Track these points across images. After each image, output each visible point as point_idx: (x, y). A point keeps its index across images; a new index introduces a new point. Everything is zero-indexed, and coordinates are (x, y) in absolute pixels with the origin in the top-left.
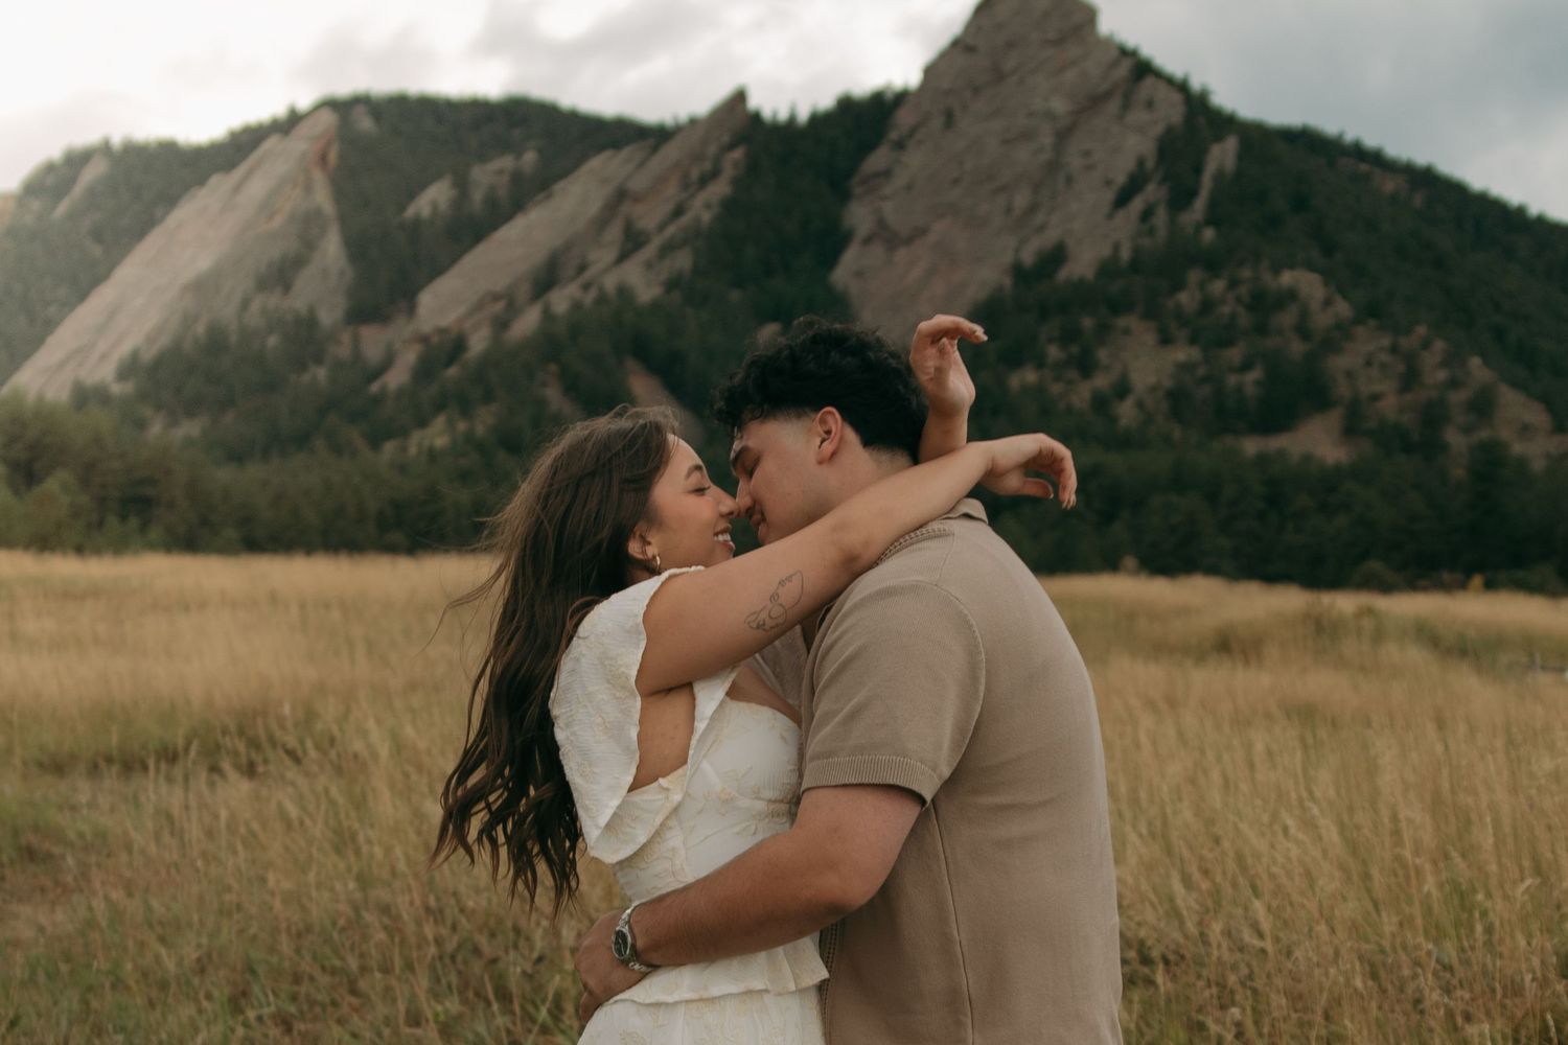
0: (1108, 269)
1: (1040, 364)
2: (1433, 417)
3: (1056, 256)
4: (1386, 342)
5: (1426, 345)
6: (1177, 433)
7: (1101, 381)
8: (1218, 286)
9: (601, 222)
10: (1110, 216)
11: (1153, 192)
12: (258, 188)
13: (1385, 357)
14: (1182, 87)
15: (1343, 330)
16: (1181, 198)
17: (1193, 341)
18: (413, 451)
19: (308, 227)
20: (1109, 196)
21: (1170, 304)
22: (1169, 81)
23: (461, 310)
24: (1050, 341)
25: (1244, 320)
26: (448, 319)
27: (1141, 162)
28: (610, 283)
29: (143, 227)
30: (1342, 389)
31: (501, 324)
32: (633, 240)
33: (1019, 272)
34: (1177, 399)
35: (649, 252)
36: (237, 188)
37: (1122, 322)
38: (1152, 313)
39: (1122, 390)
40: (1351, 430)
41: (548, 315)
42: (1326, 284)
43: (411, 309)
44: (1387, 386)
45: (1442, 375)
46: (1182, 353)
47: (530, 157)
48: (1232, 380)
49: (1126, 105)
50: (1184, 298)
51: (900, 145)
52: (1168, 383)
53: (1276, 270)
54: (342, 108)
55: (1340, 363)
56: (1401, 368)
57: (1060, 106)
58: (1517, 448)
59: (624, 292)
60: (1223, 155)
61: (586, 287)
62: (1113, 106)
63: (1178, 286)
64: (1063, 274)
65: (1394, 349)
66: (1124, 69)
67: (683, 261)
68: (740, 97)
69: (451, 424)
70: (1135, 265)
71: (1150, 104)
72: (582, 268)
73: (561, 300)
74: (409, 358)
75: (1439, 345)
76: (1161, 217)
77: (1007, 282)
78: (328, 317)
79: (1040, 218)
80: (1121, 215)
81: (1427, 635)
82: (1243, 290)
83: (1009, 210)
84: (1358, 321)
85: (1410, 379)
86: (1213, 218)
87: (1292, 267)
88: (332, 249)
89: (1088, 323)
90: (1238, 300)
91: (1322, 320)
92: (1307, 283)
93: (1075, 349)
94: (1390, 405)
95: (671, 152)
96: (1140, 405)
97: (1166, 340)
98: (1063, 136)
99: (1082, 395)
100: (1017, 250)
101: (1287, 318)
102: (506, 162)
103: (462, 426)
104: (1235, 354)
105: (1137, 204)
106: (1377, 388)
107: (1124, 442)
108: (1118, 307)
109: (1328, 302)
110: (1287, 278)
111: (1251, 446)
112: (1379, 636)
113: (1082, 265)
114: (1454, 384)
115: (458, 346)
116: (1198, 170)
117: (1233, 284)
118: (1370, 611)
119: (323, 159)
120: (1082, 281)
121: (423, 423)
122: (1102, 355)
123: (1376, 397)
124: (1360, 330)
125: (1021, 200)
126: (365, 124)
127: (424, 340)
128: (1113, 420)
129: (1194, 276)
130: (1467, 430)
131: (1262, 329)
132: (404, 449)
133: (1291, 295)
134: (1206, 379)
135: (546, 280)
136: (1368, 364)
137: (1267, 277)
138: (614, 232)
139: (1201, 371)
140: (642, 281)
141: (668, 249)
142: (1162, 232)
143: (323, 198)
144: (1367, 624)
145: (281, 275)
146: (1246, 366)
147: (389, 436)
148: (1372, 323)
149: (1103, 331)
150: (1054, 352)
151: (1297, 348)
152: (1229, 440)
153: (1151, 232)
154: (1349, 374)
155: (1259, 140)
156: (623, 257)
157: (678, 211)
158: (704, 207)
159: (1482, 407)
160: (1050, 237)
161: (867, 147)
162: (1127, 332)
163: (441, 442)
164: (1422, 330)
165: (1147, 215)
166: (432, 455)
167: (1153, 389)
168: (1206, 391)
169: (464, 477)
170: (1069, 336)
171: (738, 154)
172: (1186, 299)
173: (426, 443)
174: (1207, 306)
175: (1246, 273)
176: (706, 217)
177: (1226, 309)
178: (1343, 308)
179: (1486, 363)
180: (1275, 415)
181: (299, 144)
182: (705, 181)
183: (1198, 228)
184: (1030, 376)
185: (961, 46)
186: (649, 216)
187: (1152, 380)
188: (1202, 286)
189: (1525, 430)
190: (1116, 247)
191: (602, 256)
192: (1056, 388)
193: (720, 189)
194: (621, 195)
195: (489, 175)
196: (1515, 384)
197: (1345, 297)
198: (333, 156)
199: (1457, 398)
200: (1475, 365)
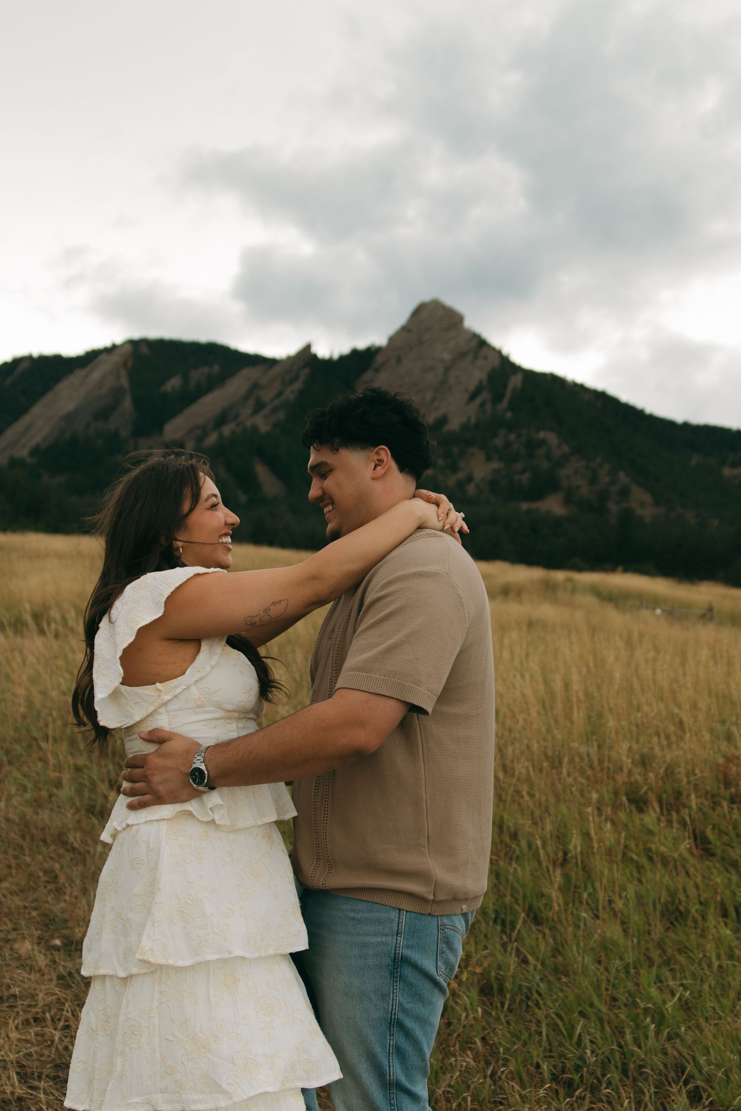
0: (465, 427)
2: (603, 497)
3: (443, 420)
4: (584, 463)
5: (601, 465)
6: (493, 499)
7: (461, 475)
8: (512, 437)
9: (246, 397)
10: (467, 404)
11: (485, 395)
12: (96, 375)
13: (583, 470)
14: (499, 352)
15: (566, 458)
16: (498, 398)
17: (501, 460)
19: (117, 394)
20: (466, 396)
21: (491, 443)
22: (494, 349)
23: (183, 432)
24: (440, 458)
25: (523, 451)
26: (177, 436)
27: (481, 382)
28: (249, 423)
29: (45, 389)
30: (565, 483)
31: (200, 439)
32: (259, 406)
34: (493, 484)
35: (266, 411)
36: (87, 375)
37: (471, 450)
38: (484, 447)
39: (470, 479)
40: (568, 501)
41: (221, 437)
42: (559, 438)
43: (161, 431)
44: (584, 483)
45: (607, 479)
46: (496, 465)
47: (216, 368)
48: (517, 477)
49: (476, 357)
51: (377, 370)
52: (489, 477)
53: (538, 431)
54: (135, 344)
56: (590, 475)
57: (447, 356)
58: (639, 512)
59: (255, 428)
60: (516, 381)
61: (238, 425)
62: (470, 357)
63: (495, 436)
64: (446, 428)
65: (587, 467)
66: (474, 343)
67: (281, 415)
68: (308, 347)
70: (477, 426)
71: (485, 358)
72: (237, 416)
73: (227, 430)
75: (607, 466)
76: (489, 407)
78: (124, 433)
79: (436, 404)
80: (471, 404)
81: (595, 591)
82: (523, 439)
84: (572, 454)
85: (594, 480)
86: (511, 407)
87: (544, 430)
88: (127, 403)
89: (455, 450)
90: (521, 443)
91: (557, 453)
92: (550, 437)
93: (450, 461)
94: (585, 491)
95: (278, 369)
96: (477, 486)
97: (489, 459)
98: (448, 369)
99: (452, 481)
101: (542, 452)
102: (206, 370)
104: (519, 466)
105: (479, 400)
106: (580, 483)
108: (469, 443)
109: (559, 445)
110: (542, 435)
111: (525, 506)
112: (574, 590)
113: (454, 424)
114: (613, 483)
116: (505, 386)
117: (519, 436)
118: (570, 580)
119: (125, 364)
120: (454, 431)
122: (462, 464)
123: (579, 487)
124: (573, 458)
125: (429, 396)
126: (145, 350)
127: (168, 443)
129: (502, 432)
130: (618, 503)
131: (531, 456)
133: (543, 442)
134: (506, 476)
135: (221, 420)
136: (576, 473)
137: (534, 434)
138: (251, 402)
139: (504, 473)
140: (262, 423)
141: (275, 410)
142: (489, 413)
143: (124, 381)
144: (569, 585)
145: (104, 414)
146: (523, 472)
148: (578, 455)
149: (462, 453)
150: (440, 462)
151: (545, 465)
152: (515, 503)
153: (485, 412)
154: (568, 477)
155: (531, 376)
156: (255, 413)
157: (280, 394)
158: (291, 393)
159: (624, 493)
160: (441, 412)
161: (363, 370)
162: (472, 454)
164: (599, 460)
165: (482, 405)
167: (483, 479)
168: (506, 481)
170: (448, 455)
171: (306, 371)
172: (498, 442)
174: (507, 445)
175: (525, 431)
176: (292, 397)
177: (516, 447)
178: (566, 448)
179: (627, 474)
180: (536, 492)
181: (115, 358)
182: (292, 381)
183: (505, 411)
185: (405, 330)
186: (267, 396)
187: (483, 476)
188: (506, 436)
189: (642, 504)
190: (469, 418)
191: (246, 412)
193: (298, 386)
194: (255, 387)
195: (198, 375)
196: (639, 484)
197: (567, 444)
198: (130, 364)
199: (614, 489)
200: (622, 475)
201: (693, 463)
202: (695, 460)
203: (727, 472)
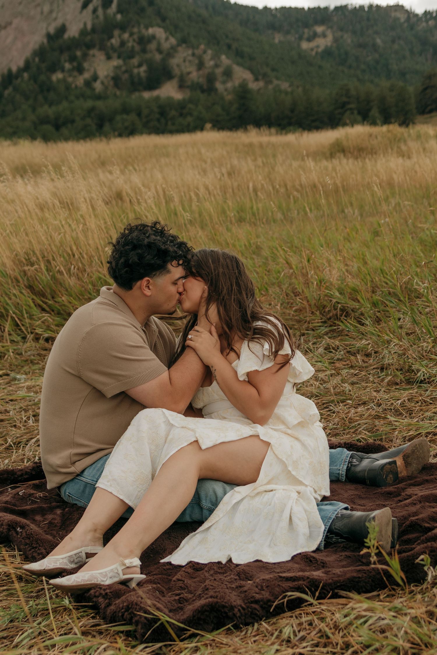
0: (83, 32)
1: (63, 71)
2: (211, 79)
3: (62, 29)
4: (190, 52)
5: (205, 52)
6: (118, 93)
7: (87, 75)
8: (126, 36)
10: (81, 12)
11: (96, 2)
13: (190, 58)
15: (174, 49)
16: (107, 3)
17: (119, 57)
20: (79, 4)
21: (109, 44)
24: (65, 61)
25: (137, 48)
30: (176, 71)
33: (49, 36)
34: (116, 80)
37: (91, 52)
38: (102, 48)
39: (95, 78)
40: (181, 86)
42: (166, 32)
44: (192, 69)
45: (212, 63)
46: (116, 62)
48: (136, 71)
50: (113, 41)
52: (112, 74)
53: (147, 28)
55: (174, 62)
56: (197, 61)
63: (111, 37)
64: (66, 36)
65: (193, 55)
70: (94, 30)
75: (209, 52)
76: (100, 11)
77: (45, 41)
79: (54, 15)
80: (85, 11)
82: (135, 37)
83: (42, 13)
84: (179, 45)
85: (201, 65)
86: (120, 10)
87: (152, 27)
89: (79, 53)
90: (134, 40)
91: (166, 46)
92: (158, 32)
93: (75, 64)
94: (195, 76)
96: (102, 83)
97: (109, 58)
99: (80, 81)
100: (47, 28)
101: (153, 46)
104: (135, 61)
105: (90, 7)
106: (188, 70)
107: (99, 97)
108: (90, 46)
109: (167, 39)
110: (151, 31)
111: (146, 95)
113: (73, 31)
114: (217, 66)
117: (132, 34)
120: (74, 38)
122: (86, 65)
123: (189, 73)
124: (180, 49)
125: (46, 8)
128: (94, 89)
129: (116, 33)
130: (224, 82)
131: (144, 51)
133: (153, 37)
134: (126, 71)
136: (184, 61)
137: (144, 31)
139: (124, 68)
142: (101, 17)
146: (140, 65)
148: (184, 45)
149: (85, 56)
150: (67, 66)
151: (158, 57)
152: (137, 94)
153: (97, 17)
154: (178, 66)
159: (228, 74)
160: (58, 23)
162: (94, 56)
164: (202, 47)
165: (95, 11)
167: (106, 77)
168: (126, 76)
170: (72, 59)
172: (115, 41)
174: (123, 44)
175: (135, 30)
177: (130, 44)
178: (173, 41)
179: (228, 58)
180: (153, 82)
183: (115, 15)
184: (59, 75)
187: (105, 73)
188: (120, 36)
190: (85, 24)
192: (70, 80)
196: (238, 64)
197: (173, 36)
199: (219, 71)
200: (223, 57)
201: (277, 41)
202: (278, 38)
203: (305, 45)
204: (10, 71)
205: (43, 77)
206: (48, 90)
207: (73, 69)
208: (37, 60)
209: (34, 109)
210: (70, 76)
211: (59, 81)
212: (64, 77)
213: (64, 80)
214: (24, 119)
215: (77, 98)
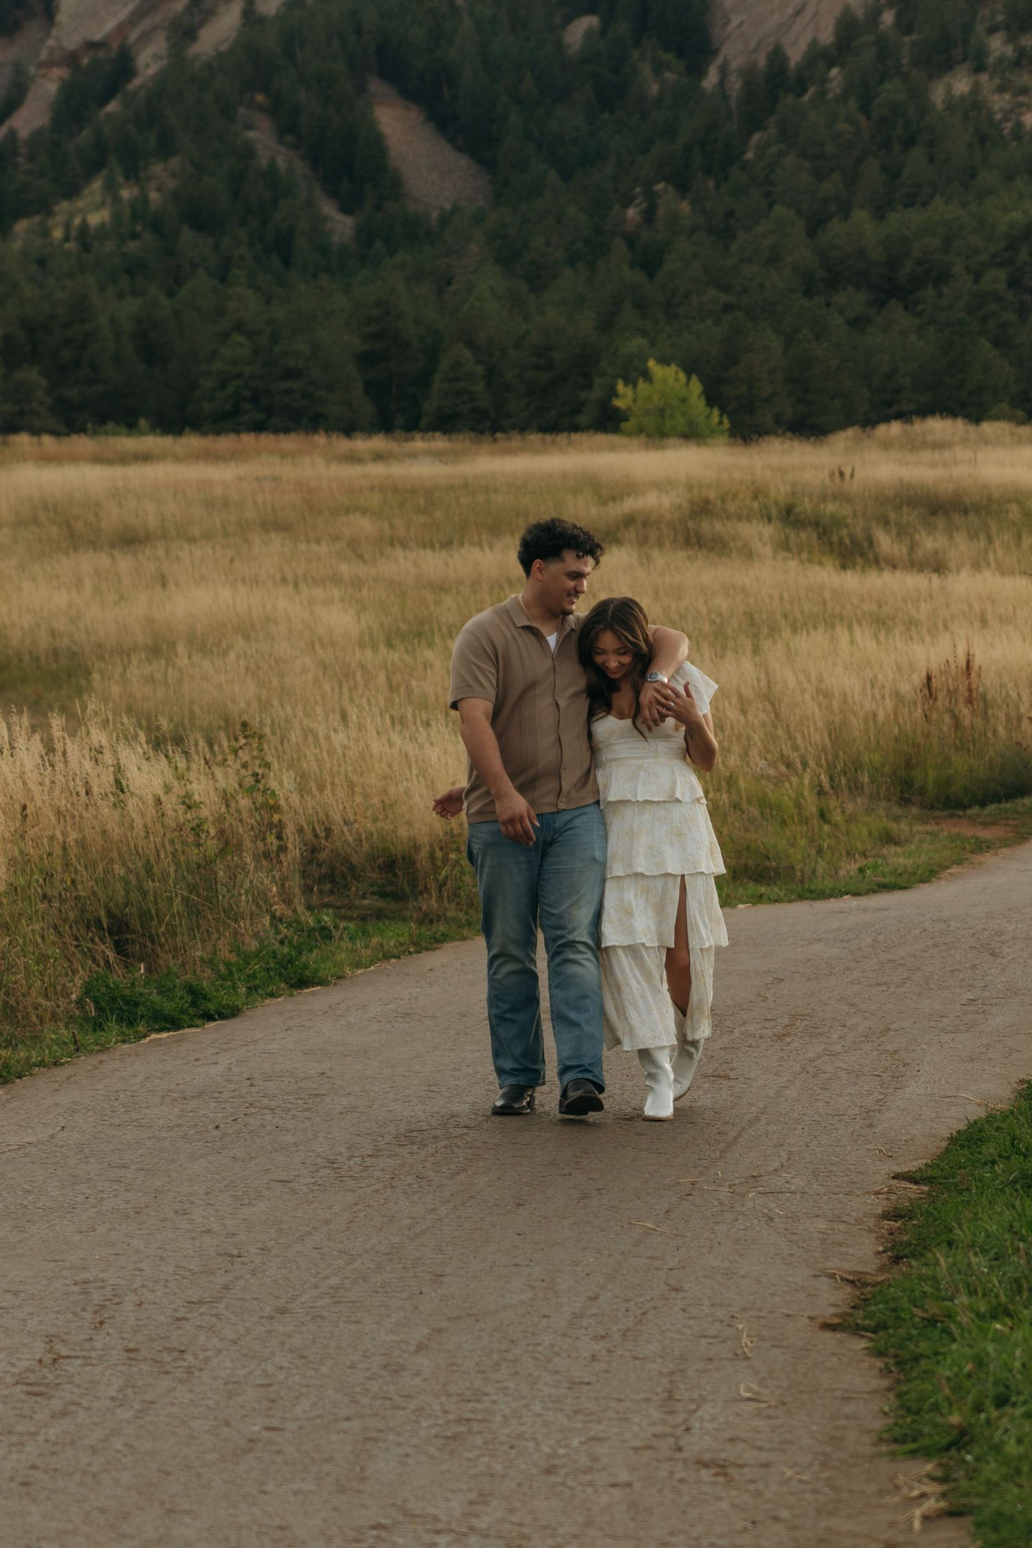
1: (977, 65)
18: (58, 234)
23: (124, 13)
24: (992, 30)
26: (103, 28)
31: (184, 32)
41: (252, 17)
69: (111, 188)
74: (49, 86)
103: (126, 194)
115: (124, 66)
121: (72, 191)
127: (71, 60)
132: (45, 233)
147: (22, 212)
163: (94, 219)
166: (84, 237)
169: (134, 269)
173: (77, 221)
184: (961, 84)
192: (999, 102)
204: (777, 56)
205: (892, 90)
206: (909, 142)
207: (1017, 63)
208: (888, 18)
209: (816, 224)
210: (1002, 89)
211: (952, 104)
212: (976, 89)
213: (973, 105)
214: (774, 259)
215: (1009, 177)
